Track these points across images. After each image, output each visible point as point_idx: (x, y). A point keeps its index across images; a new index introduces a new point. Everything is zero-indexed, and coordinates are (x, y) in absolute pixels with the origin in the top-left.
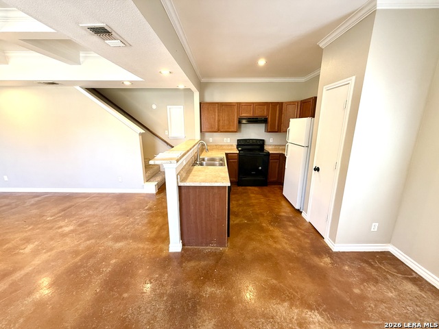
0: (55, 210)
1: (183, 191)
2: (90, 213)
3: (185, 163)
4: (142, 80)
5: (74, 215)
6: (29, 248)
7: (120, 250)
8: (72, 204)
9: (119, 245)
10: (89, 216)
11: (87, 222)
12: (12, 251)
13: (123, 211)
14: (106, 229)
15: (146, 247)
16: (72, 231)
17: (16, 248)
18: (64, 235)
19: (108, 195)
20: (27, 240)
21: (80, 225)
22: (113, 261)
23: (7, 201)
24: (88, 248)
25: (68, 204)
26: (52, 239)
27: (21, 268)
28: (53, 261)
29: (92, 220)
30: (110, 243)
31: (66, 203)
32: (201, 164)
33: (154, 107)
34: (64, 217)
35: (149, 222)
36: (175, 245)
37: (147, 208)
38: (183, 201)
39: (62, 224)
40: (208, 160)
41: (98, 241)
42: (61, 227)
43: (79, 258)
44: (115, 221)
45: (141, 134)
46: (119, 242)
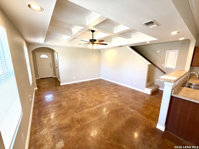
0: (113, 88)
1: (174, 99)
2: (122, 93)
3: (177, 84)
4: (156, 39)
5: (118, 92)
6: (106, 97)
7: (132, 113)
8: (117, 88)
9: (132, 110)
10: (122, 94)
11: (121, 96)
12: (103, 97)
13: (134, 97)
14: (128, 102)
15: (144, 118)
16: (117, 97)
17: (104, 96)
18: (115, 98)
19: (129, 88)
20: (106, 95)
21: (119, 96)
22: (129, 116)
23: (103, 82)
24: (121, 106)
25: (116, 88)
26: (111, 97)
27: (105, 103)
28: (112, 105)
29: (123, 96)
30: (129, 108)
31: (116, 87)
32: (190, 87)
33: (158, 52)
34: (115, 92)
35: (146, 107)
36: (161, 126)
37: (145, 100)
38: (172, 105)
39: (114, 94)
40: (195, 85)
41: (125, 105)
42: (114, 95)
43: (118, 108)
44: (131, 100)
45: (149, 65)
46: (132, 109)
